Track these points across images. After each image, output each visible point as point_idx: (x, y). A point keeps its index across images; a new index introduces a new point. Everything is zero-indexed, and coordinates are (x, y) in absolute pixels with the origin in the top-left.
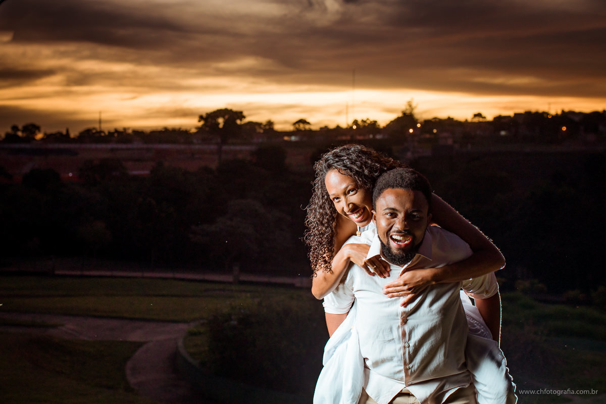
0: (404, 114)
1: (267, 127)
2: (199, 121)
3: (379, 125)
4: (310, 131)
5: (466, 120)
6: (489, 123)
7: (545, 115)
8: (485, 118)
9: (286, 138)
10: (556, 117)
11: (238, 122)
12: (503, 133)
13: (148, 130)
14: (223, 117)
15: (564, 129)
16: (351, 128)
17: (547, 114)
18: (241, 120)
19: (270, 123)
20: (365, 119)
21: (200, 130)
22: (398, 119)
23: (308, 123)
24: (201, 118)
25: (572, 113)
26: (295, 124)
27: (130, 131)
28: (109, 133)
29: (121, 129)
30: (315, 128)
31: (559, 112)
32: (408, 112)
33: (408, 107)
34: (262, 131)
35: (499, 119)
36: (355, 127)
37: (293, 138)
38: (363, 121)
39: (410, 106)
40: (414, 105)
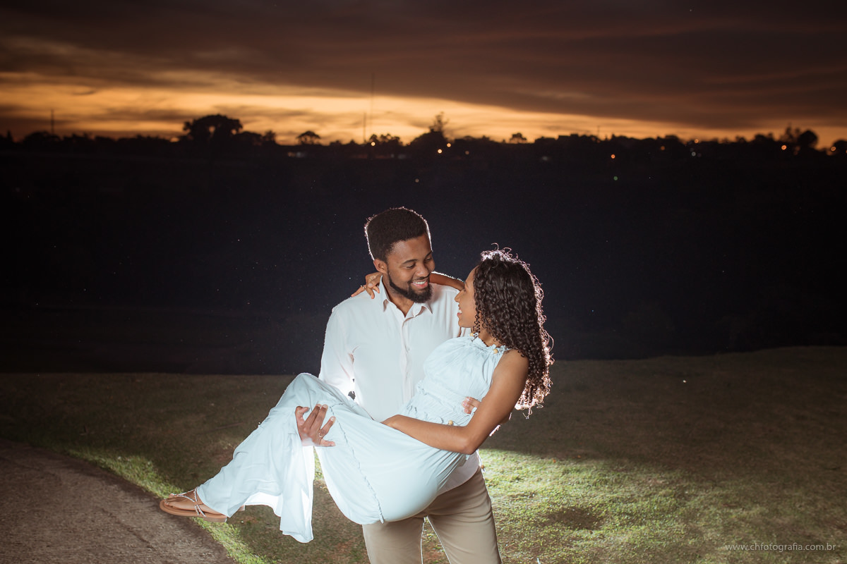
0: (432, 130)
1: (267, 140)
2: (185, 129)
3: (402, 143)
4: (319, 146)
5: (504, 141)
6: (530, 145)
7: (594, 139)
8: (525, 139)
9: (290, 154)
10: (606, 141)
11: (234, 132)
12: (545, 158)
13: (116, 137)
14: (215, 125)
15: (613, 157)
16: (370, 144)
17: (596, 138)
18: (237, 130)
19: (271, 135)
20: (385, 134)
21: (183, 138)
22: (424, 137)
23: (317, 137)
24: (187, 125)
25: (623, 139)
26: (303, 135)
27: (93, 137)
28: (66, 139)
29: (81, 135)
30: (323, 142)
31: (609, 137)
32: (436, 129)
33: (437, 123)
34: (260, 143)
35: (542, 142)
36: (373, 144)
37: (299, 154)
38: (383, 137)
39: (440, 121)
40: (444, 120)
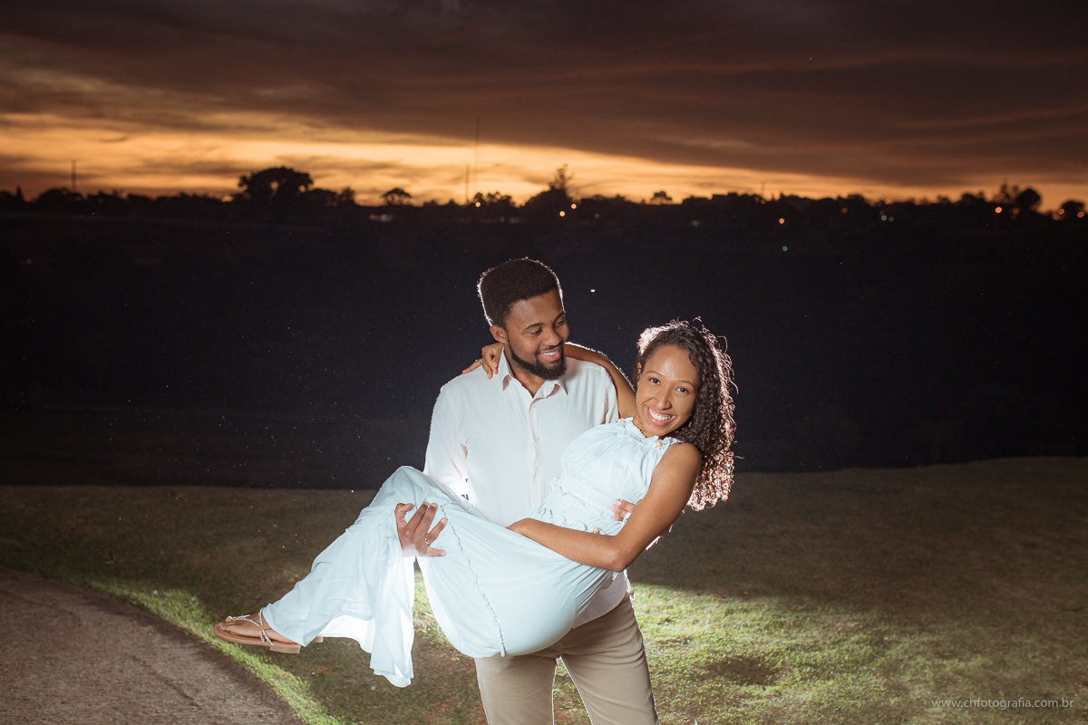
0: (553, 187)
1: (344, 199)
2: (240, 185)
3: (514, 203)
4: (410, 207)
5: (643, 201)
6: (676, 207)
7: (757, 199)
8: (670, 199)
9: (373, 217)
10: (773, 202)
11: (302, 189)
12: (695, 223)
13: (154, 196)
14: (278, 180)
15: (782, 221)
16: (473, 204)
17: (760, 198)
18: (306, 187)
19: (349, 193)
20: (493, 192)
21: (237, 197)
22: (543, 195)
23: (408, 195)
24: (244, 180)
25: (794, 198)
26: (390, 193)
27: (124, 195)
28: (90, 196)
29: (110, 192)
30: (415, 202)
31: (777, 197)
32: (557, 186)
33: (559, 178)
34: (335, 204)
35: (691, 202)
36: (478, 205)
37: (384, 218)
38: (490, 195)
39: (562, 176)
40: (568, 174)
